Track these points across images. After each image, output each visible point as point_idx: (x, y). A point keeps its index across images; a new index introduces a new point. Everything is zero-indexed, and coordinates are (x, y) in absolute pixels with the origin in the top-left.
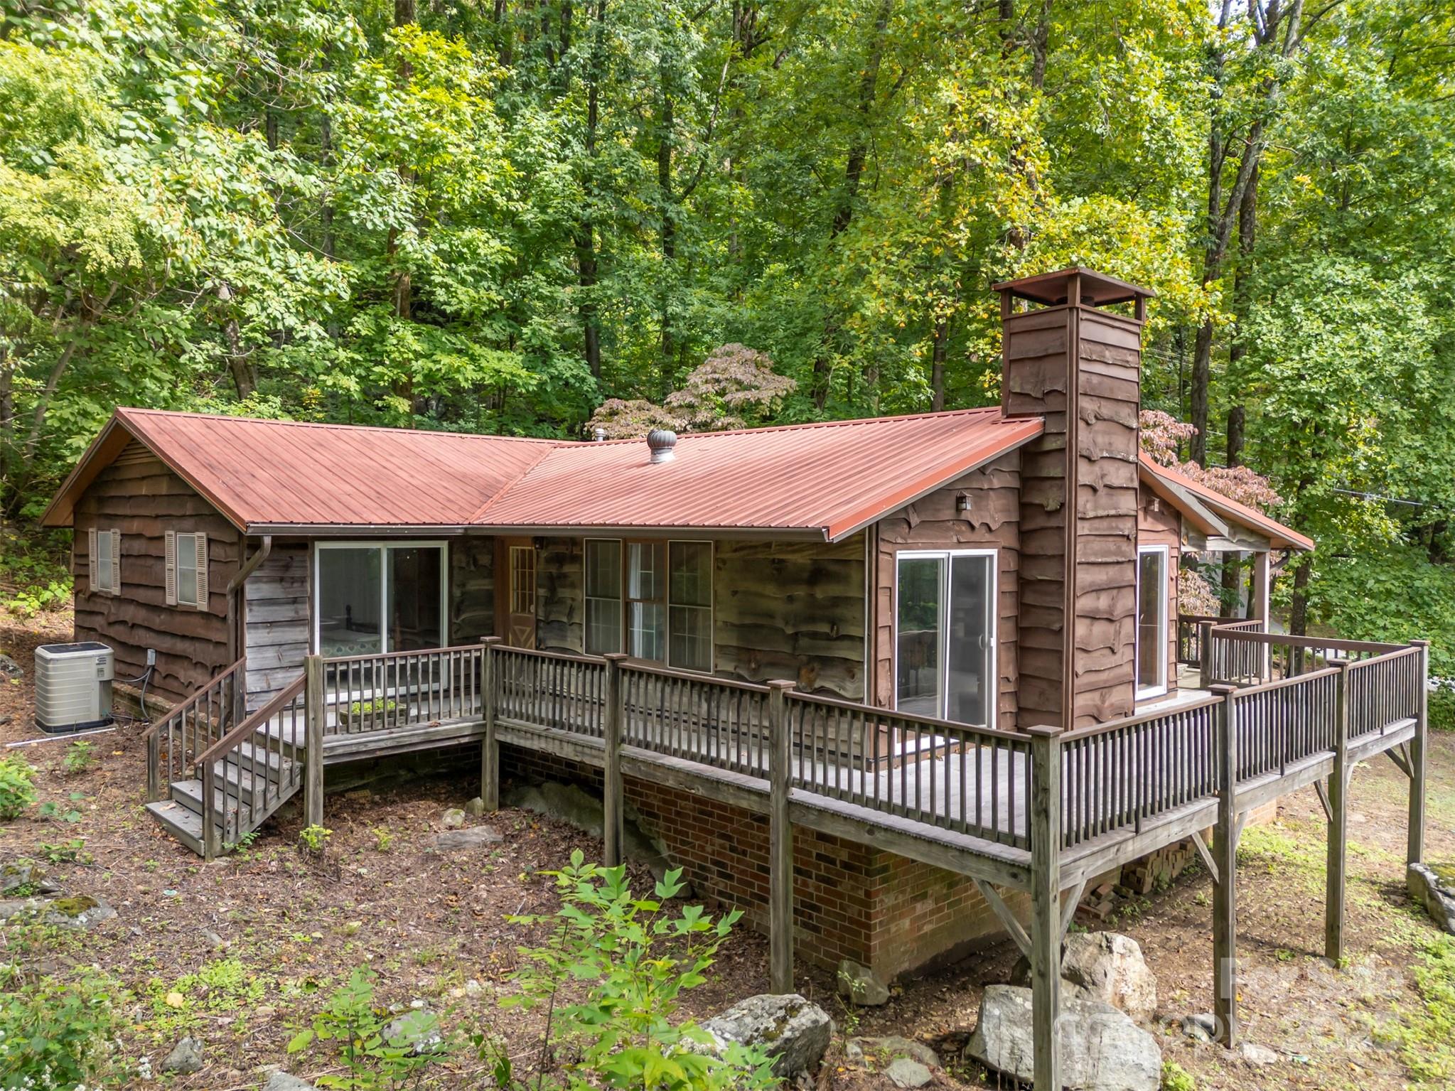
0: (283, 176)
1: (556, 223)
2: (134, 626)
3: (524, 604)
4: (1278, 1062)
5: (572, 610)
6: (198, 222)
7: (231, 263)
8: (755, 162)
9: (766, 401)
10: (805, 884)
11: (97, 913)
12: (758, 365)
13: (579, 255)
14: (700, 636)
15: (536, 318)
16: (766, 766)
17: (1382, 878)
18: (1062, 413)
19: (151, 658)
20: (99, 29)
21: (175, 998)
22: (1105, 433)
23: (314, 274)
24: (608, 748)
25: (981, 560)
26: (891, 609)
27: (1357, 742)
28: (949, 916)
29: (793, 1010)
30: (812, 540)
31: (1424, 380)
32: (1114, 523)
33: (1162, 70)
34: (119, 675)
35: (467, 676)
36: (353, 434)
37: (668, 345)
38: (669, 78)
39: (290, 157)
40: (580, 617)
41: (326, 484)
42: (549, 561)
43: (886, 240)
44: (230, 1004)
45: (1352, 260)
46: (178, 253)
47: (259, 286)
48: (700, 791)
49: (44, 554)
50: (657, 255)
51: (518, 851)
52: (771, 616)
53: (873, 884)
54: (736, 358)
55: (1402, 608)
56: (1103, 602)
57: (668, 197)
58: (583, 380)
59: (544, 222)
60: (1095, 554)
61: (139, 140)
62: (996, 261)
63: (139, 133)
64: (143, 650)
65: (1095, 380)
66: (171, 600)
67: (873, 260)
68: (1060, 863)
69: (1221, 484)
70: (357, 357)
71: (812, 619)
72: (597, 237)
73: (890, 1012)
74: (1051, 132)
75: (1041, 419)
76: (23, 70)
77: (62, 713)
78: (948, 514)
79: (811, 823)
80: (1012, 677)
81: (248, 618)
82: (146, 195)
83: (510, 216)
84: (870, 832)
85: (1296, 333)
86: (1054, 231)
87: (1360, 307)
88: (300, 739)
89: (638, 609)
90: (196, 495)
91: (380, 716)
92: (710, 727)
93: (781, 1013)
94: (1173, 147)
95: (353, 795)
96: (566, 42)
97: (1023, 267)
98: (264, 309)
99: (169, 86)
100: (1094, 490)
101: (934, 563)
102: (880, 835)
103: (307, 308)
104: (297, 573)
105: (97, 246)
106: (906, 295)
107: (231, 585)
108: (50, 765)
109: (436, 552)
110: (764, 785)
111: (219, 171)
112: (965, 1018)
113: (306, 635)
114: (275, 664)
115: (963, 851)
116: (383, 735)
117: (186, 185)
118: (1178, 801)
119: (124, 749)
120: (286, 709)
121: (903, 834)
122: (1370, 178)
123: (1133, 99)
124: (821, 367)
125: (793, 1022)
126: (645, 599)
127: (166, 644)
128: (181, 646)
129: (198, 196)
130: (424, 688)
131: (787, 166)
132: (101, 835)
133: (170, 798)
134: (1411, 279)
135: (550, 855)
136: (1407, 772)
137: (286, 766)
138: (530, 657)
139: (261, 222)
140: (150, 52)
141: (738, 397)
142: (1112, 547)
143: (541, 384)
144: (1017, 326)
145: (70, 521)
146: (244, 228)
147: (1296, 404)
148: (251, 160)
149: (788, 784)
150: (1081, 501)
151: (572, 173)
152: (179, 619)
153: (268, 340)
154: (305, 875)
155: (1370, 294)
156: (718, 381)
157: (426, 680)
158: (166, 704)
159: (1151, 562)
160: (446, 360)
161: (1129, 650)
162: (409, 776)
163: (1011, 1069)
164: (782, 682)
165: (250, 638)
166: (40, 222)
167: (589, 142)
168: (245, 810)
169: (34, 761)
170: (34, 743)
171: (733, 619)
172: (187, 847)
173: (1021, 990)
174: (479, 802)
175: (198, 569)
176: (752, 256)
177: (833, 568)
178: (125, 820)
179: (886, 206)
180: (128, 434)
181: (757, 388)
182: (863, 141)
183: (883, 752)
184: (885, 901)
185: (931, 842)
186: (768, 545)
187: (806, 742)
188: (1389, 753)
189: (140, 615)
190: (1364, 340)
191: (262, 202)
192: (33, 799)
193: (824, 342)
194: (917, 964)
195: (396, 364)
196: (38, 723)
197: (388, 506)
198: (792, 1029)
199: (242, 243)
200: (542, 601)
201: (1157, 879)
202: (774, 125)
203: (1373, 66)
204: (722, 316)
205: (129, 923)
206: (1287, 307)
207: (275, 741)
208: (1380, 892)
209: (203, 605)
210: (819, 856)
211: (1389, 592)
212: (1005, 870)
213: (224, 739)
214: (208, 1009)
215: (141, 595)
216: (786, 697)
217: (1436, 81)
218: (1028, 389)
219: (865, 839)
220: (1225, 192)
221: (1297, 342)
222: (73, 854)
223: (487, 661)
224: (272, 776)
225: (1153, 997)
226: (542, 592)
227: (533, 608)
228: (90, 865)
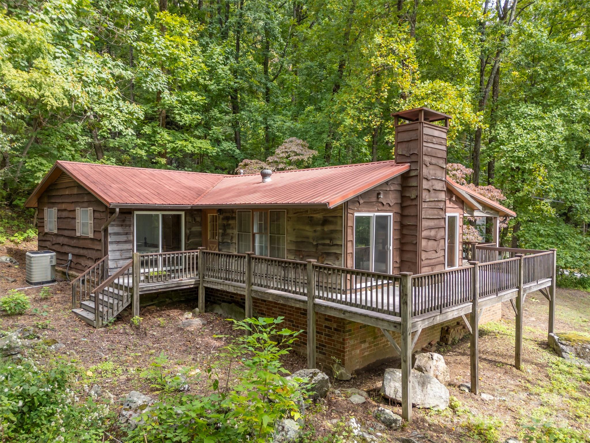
0: (117, 72)
1: (223, 90)
2: (63, 245)
3: (213, 236)
4: (494, 400)
5: (232, 237)
6: (86, 89)
7: (97, 105)
8: (301, 66)
9: (306, 159)
10: (320, 337)
11: (58, 345)
12: (303, 146)
13: (232, 102)
14: (281, 247)
15: (215, 127)
16: (306, 291)
17: (539, 340)
18: (417, 162)
19: (70, 257)
20: (47, 14)
21: (89, 373)
22: (433, 169)
23: (130, 110)
24: (247, 287)
25: (386, 217)
26: (353, 234)
27: (527, 286)
28: (374, 350)
29: (315, 374)
30: (323, 208)
31: (562, 152)
32: (437, 203)
33: (461, 30)
34: (58, 264)
35: (193, 263)
36: (147, 171)
37: (267, 138)
38: (268, 31)
39: (121, 64)
40: (235, 240)
41: (138, 190)
42: (223, 219)
43: (353, 97)
44: (110, 375)
45: (534, 105)
46: (79, 101)
47: (109, 114)
48: (282, 302)
49: (23, 220)
50: (263, 103)
51: (213, 327)
52: (308, 238)
53: (346, 336)
54: (294, 143)
55: (554, 241)
56: (433, 233)
57: (267, 79)
58: (234, 151)
59: (219, 89)
60: (430, 215)
61: (63, 58)
62: (396, 105)
63: (63, 55)
64: (67, 254)
65: (429, 149)
66: (78, 234)
67: (348, 104)
68: (411, 322)
69: (482, 192)
70: (145, 142)
71: (323, 238)
72: (239, 96)
73: (352, 383)
74: (419, 54)
75: (409, 164)
76: (19, 31)
77: (36, 277)
78: (374, 199)
79: (322, 311)
80: (398, 261)
81: (109, 240)
82: (67, 79)
83: (205, 87)
84: (344, 314)
85: (512, 133)
86: (418, 93)
87: (538, 123)
88: (131, 285)
89: (257, 237)
90: (89, 194)
91: (160, 276)
92: (285, 280)
93: (311, 375)
94: (465, 61)
95: (149, 308)
96: (227, 18)
97: (405, 106)
98: (110, 123)
99: (75, 36)
100: (429, 191)
101: (369, 218)
102: (347, 314)
103: (127, 122)
104: (128, 223)
105: (50, 99)
106: (361, 117)
107: (103, 227)
108: (33, 296)
109: (179, 216)
110: (305, 298)
111: (95, 70)
112: (379, 384)
113: (131, 247)
114: (120, 258)
115: (377, 319)
116: (162, 283)
117: (82, 75)
118: (457, 303)
119: (61, 291)
120: (126, 274)
121: (355, 314)
122: (541, 72)
123: (450, 42)
124: (328, 146)
125: (315, 378)
126: (260, 232)
127: (76, 251)
128: (82, 252)
129: (86, 79)
130: (177, 268)
131: (315, 67)
132: (56, 320)
133: (81, 307)
134: (556, 112)
135: (225, 328)
136: (548, 299)
137: (125, 294)
138: (217, 254)
139: (110, 89)
140: (67, 24)
141: (294, 158)
142: (436, 213)
143: (217, 153)
144: (400, 129)
145: (36, 205)
146: (104, 92)
147: (514, 161)
148: (106, 65)
149: (314, 297)
150: (424, 195)
151: (230, 69)
152: (81, 242)
153: (109, 136)
154: (133, 334)
155: (542, 118)
156: (287, 152)
157: (177, 265)
158: (77, 274)
159: (452, 220)
160: (180, 143)
161: (443, 252)
162: (170, 301)
163: (394, 397)
164: (312, 260)
165: (110, 247)
166: (27, 90)
167: (237, 58)
168: (110, 310)
169: (27, 295)
170: (26, 288)
171: (294, 239)
172: (89, 324)
173: (398, 370)
174: (197, 310)
175: (89, 222)
176: (301, 103)
177: (331, 219)
178: (65, 315)
179: (353, 82)
180: (61, 170)
181: (302, 155)
182: (344, 58)
183: (348, 287)
184: (350, 342)
185: (366, 316)
186: (307, 211)
187: (320, 284)
188: (541, 290)
189: (65, 241)
190: (539, 136)
191: (111, 82)
192: (29, 307)
193: (329, 136)
194: (362, 367)
195: (160, 145)
196: (27, 281)
197: (162, 198)
198: (315, 380)
199: (103, 98)
200: (220, 234)
201: (453, 339)
202: (309, 51)
203: (542, 29)
204: (289, 127)
205: (70, 349)
206: (510, 123)
207: (121, 286)
208: (538, 344)
209: (91, 236)
210: (326, 327)
211: (549, 235)
212: (392, 325)
213: (100, 285)
214: (102, 377)
215: (66, 233)
216: (313, 265)
217: (569, 35)
218: (404, 153)
219: (342, 316)
220: (486, 78)
221: (513, 137)
222: (47, 326)
223: (200, 256)
224: (120, 298)
225: (448, 377)
226: (221, 231)
227: (217, 238)
228: (53, 330)
